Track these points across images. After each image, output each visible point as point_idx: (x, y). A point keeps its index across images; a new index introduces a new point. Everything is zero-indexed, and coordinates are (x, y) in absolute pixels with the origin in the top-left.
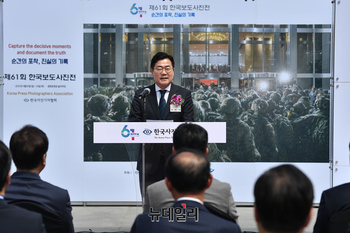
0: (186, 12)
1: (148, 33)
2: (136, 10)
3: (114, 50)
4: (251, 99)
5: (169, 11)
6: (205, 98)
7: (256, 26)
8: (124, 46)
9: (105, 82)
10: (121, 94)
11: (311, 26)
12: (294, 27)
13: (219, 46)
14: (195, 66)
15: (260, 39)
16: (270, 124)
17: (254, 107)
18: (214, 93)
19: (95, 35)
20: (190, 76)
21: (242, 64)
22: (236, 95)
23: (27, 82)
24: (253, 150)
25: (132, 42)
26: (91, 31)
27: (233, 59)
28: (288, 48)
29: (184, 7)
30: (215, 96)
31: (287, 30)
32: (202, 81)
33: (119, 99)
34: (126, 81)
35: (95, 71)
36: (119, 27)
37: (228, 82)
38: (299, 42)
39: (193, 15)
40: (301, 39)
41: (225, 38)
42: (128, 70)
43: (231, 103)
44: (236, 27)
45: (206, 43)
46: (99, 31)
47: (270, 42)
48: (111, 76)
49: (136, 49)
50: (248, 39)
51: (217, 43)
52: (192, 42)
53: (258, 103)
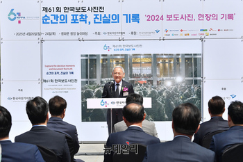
0: (131, 48)
1: (112, 59)
2: (106, 47)
3: (96, 67)
4: (163, 90)
5: (122, 48)
6: (140, 90)
7: (165, 55)
8: (101, 65)
9: (91, 83)
11: (191, 54)
12: (183, 55)
14: (135, 74)
15: (167, 61)
16: (172, 102)
17: (164, 94)
18: (145, 87)
19: (87, 60)
21: (158, 73)
23: (54, 83)
24: (164, 115)
25: (104, 63)
26: (85, 58)
27: (154, 70)
28: (181, 65)
29: (130, 46)
30: (145, 89)
31: (180, 56)
32: (139, 82)
33: (98, 91)
34: (102, 82)
35: (87, 78)
36: (99, 55)
37: (151, 82)
38: (186, 62)
39: (134, 49)
41: (150, 60)
42: (102, 77)
43: (153, 92)
44: (155, 55)
45: (140, 63)
46: (88, 58)
47: (172, 62)
48: (94, 80)
49: (107, 67)
50: (161, 61)
51: (146, 63)
52: (134, 63)
53: (166, 92)
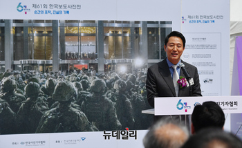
0: (62, 10)
1: (31, 27)
2: (22, 8)
4: (114, 80)
5: (48, 9)
6: (78, 80)
7: (117, 22)
8: (12, 38)
10: (9, 78)
11: (157, 22)
12: (145, 23)
13: (89, 38)
14: (70, 54)
15: (120, 33)
16: (128, 100)
17: (116, 86)
18: (85, 75)
20: (66, 62)
21: (106, 52)
22: (102, 77)
24: (115, 121)
25: (18, 35)
27: (100, 48)
28: (141, 40)
29: (61, 6)
30: (86, 78)
31: (140, 25)
32: (75, 66)
34: (14, 67)
36: (7, 22)
37: (95, 66)
38: (149, 35)
39: (68, 12)
40: (150, 33)
41: (93, 31)
42: (15, 58)
43: (98, 83)
44: (101, 23)
45: (78, 35)
47: (128, 35)
49: (22, 41)
50: (110, 32)
51: (87, 35)
52: (67, 35)
53: (119, 83)
